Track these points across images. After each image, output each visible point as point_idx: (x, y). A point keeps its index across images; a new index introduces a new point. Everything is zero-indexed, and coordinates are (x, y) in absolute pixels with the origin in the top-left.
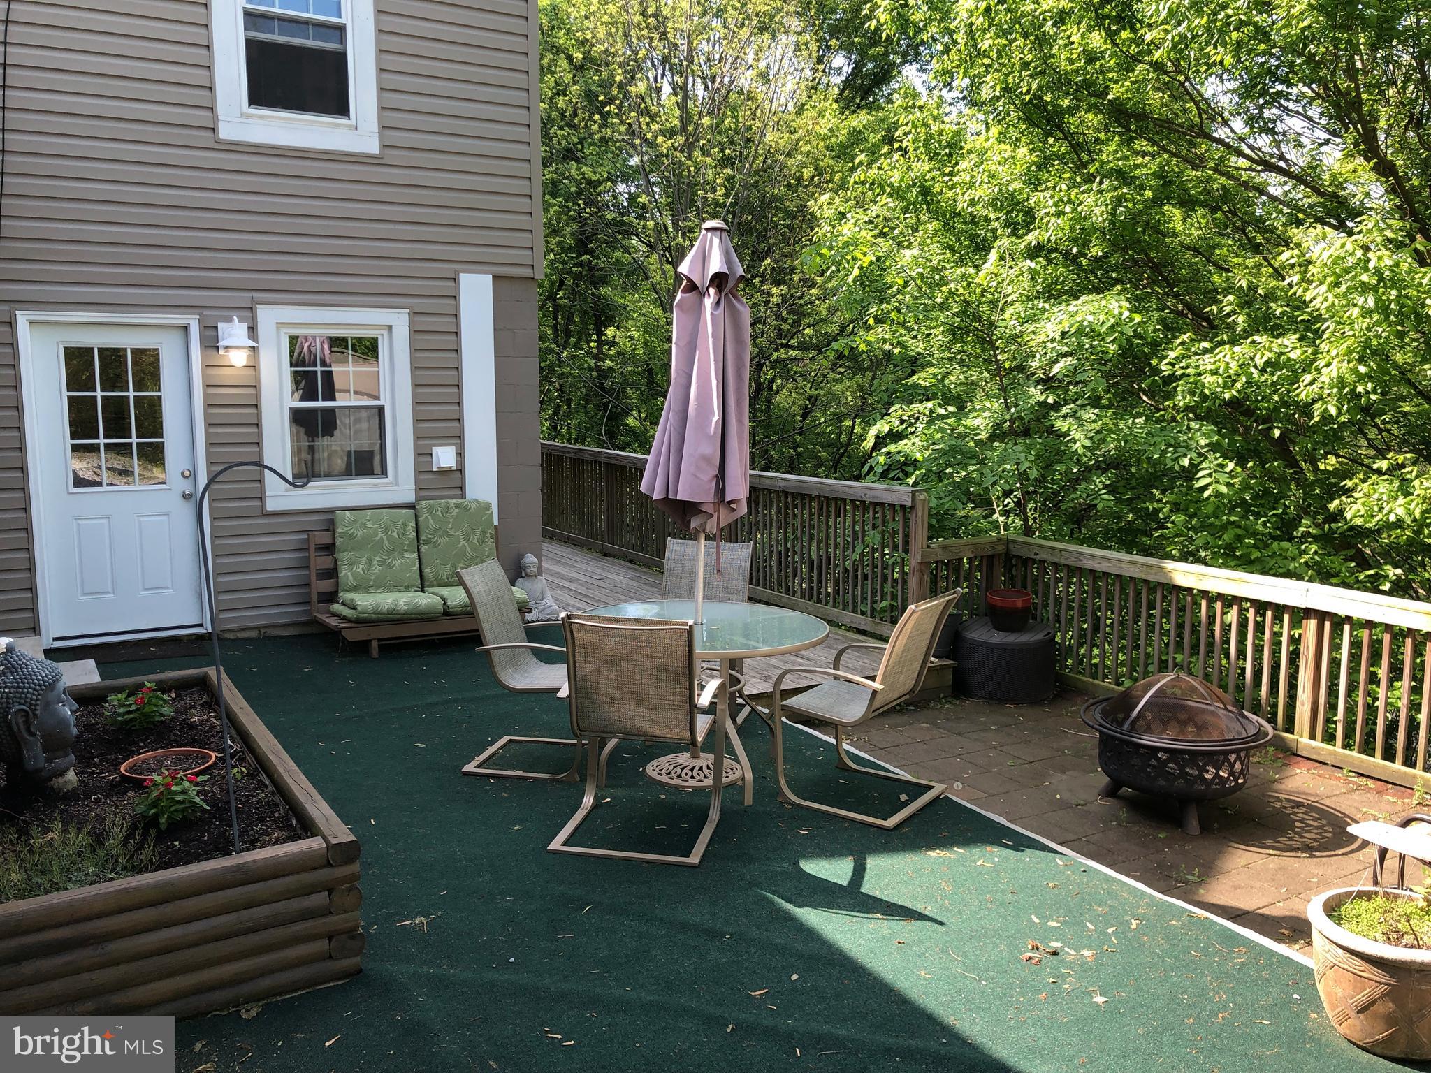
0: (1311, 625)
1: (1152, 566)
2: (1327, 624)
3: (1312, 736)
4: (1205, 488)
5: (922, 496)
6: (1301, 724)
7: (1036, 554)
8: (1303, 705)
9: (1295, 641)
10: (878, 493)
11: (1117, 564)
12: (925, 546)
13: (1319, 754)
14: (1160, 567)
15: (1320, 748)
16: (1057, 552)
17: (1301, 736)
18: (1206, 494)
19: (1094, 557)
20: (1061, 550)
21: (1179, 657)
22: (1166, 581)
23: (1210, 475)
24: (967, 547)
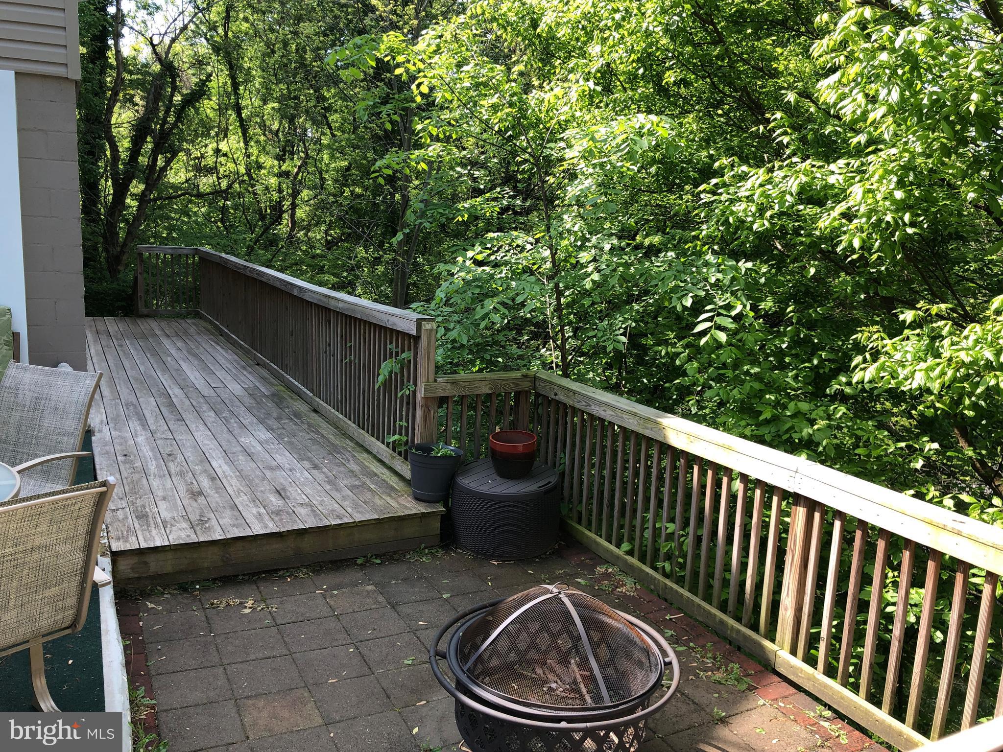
0: (801, 512)
1: (649, 419)
2: (817, 516)
3: (793, 652)
4: (703, 333)
5: (427, 326)
6: (783, 633)
7: (556, 394)
8: (786, 610)
9: (784, 529)
10: (396, 320)
11: (619, 413)
12: (431, 379)
13: (797, 676)
14: (657, 423)
15: (798, 669)
16: (571, 394)
17: (782, 648)
18: (703, 341)
19: (601, 403)
20: (575, 392)
21: (671, 527)
22: (660, 439)
23: (710, 319)
24: (484, 383)
